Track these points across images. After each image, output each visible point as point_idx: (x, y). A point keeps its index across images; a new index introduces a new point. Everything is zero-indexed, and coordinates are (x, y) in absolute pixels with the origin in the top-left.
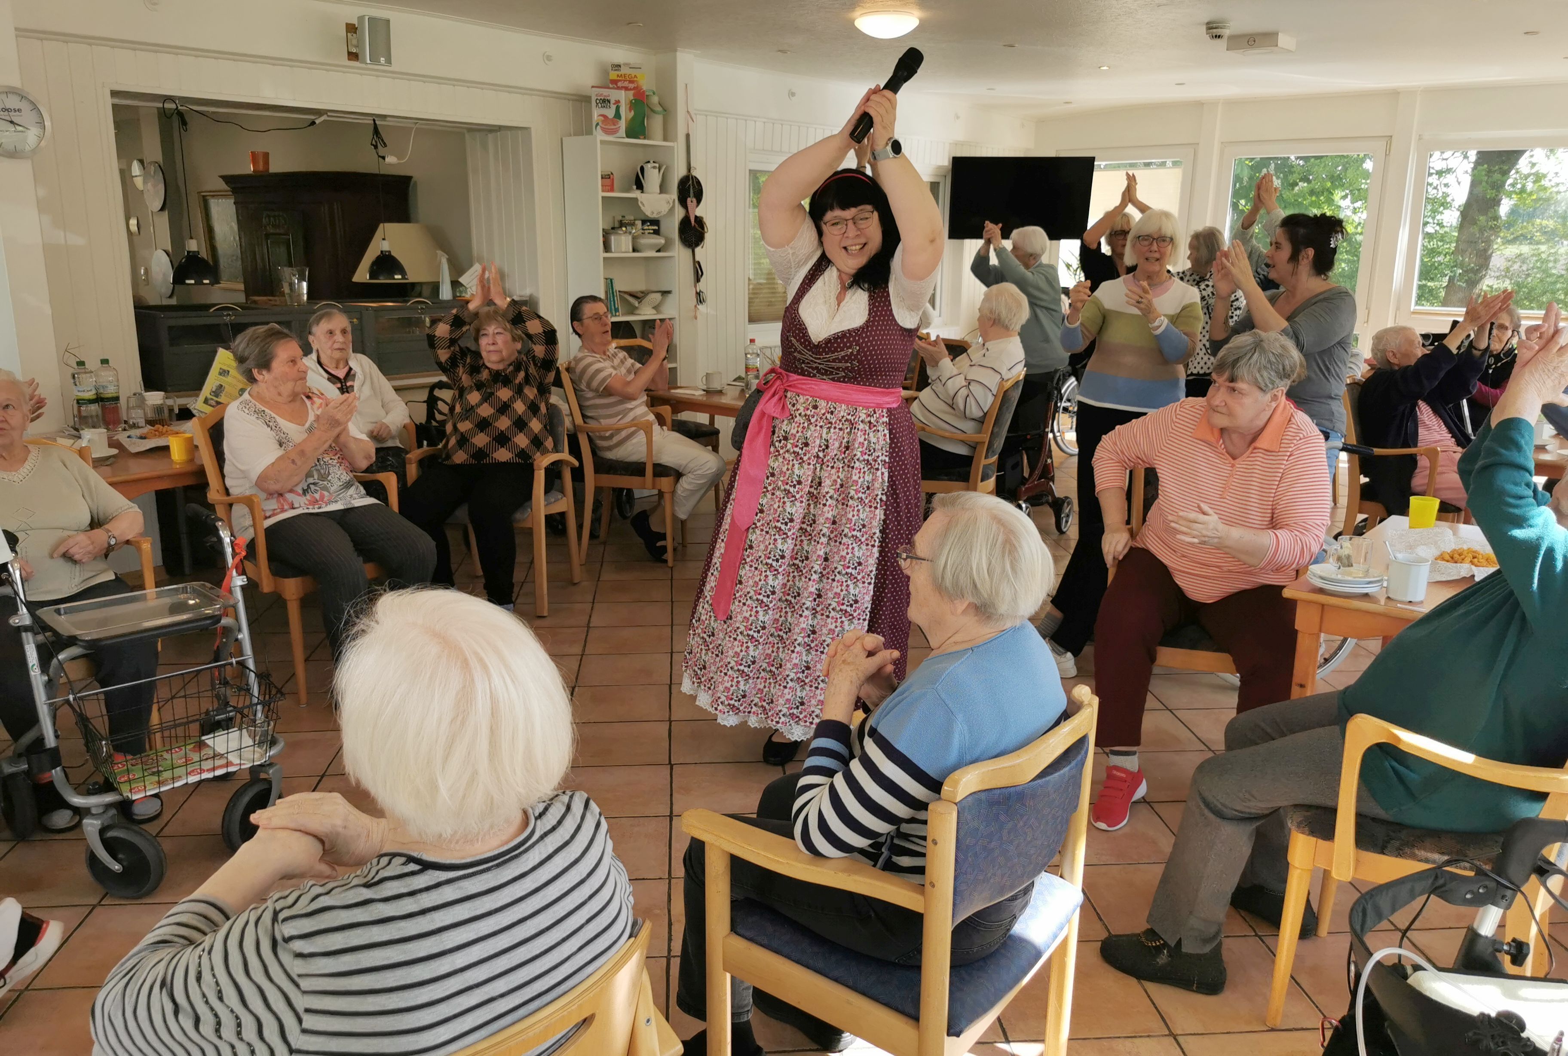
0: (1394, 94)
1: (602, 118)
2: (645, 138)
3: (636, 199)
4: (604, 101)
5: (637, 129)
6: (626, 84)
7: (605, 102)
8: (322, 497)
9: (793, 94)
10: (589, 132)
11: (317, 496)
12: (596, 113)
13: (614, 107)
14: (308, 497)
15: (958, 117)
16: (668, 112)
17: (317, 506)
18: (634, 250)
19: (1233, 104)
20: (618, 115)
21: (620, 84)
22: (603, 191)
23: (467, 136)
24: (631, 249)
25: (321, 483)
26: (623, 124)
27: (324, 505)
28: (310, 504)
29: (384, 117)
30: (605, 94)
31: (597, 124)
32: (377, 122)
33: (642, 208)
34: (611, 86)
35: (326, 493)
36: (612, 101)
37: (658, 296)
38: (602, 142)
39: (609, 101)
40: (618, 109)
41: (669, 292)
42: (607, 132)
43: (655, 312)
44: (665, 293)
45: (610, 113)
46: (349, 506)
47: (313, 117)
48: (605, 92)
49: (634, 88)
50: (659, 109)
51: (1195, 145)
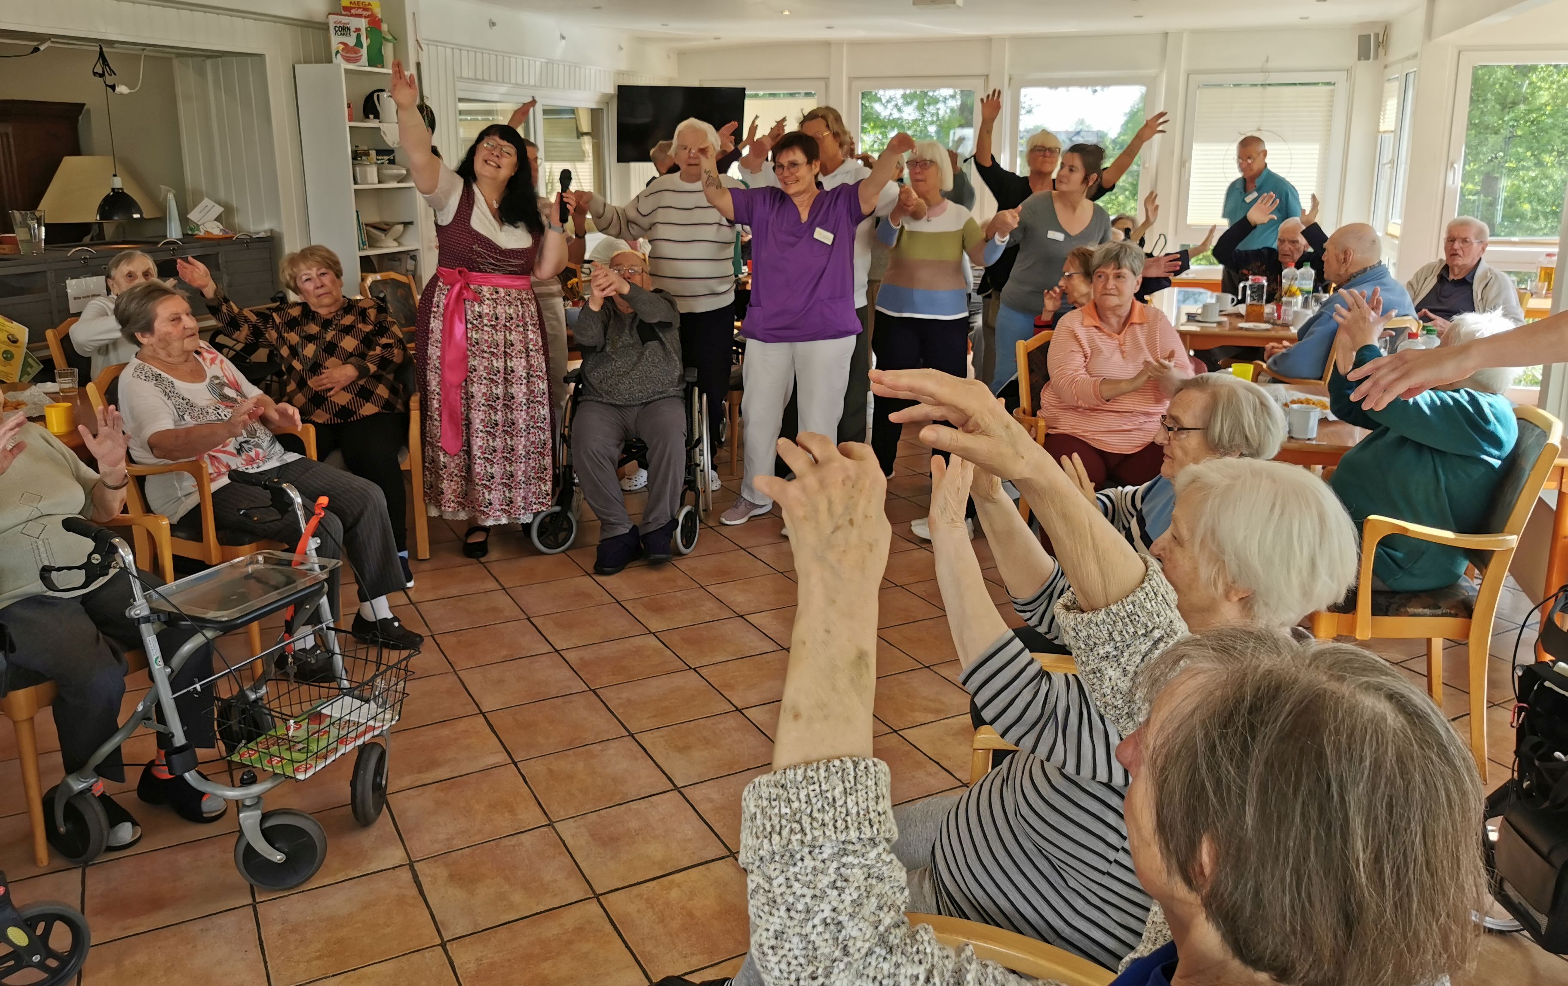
0: (989, 40)
1: (342, 47)
2: (383, 67)
3: (379, 129)
4: (343, 28)
5: (376, 59)
6: (360, 11)
7: (344, 30)
8: (257, 454)
9: (493, 24)
10: (331, 62)
11: (252, 454)
12: (336, 41)
13: (354, 35)
14: (244, 456)
15: (621, 48)
16: (399, 40)
17: (255, 466)
18: (380, 182)
19: (855, 44)
20: (359, 43)
21: (353, 11)
22: (350, 121)
23: (176, 63)
24: (376, 181)
25: (252, 440)
26: (364, 51)
27: (261, 463)
28: (247, 464)
29: (111, 43)
30: (344, 21)
31: (337, 52)
32: (104, 49)
33: (385, 138)
34: (343, 13)
35: (260, 450)
36: (353, 29)
37: (400, 228)
38: (346, 70)
39: (349, 29)
40: (359, 37)
41: (411, 223)
42: (348, 60)
43: (396, 244)
44: (407, 224)
45: (351, 41)
46: (284, 463)
47: (35, 43)
48: (345, 20)
49: (369, 16)
50: (390, 37)
51: (826, 80)
